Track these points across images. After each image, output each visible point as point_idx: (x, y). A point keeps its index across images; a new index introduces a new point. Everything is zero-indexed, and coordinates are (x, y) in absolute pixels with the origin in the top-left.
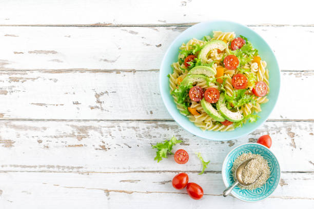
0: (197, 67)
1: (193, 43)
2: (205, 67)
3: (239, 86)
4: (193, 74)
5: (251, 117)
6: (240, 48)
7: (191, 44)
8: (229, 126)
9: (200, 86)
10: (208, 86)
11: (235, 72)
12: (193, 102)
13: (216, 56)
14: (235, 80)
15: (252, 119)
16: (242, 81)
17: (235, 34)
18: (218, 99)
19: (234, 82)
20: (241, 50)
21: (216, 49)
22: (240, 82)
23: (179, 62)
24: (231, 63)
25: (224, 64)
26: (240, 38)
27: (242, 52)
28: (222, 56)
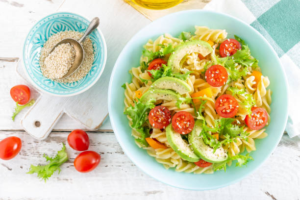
0: (164, 78)
1: (164, 42)
2: (176, 79)
3: (226, 113)
4: (158, 88)
5: (240, 157)
6: (231, 54)
7: (161, 43)
8: (206, 168)
9: (167, 107)
10: (180, 109)
11: (222, 90)
12: (154, 130)
13: (195, 64)
14: (220, 104)
15: (240, 161)
16: (231, 106)
17: (227, 34)
18: (192, 129)
19: (219, 106)
20: (233, 58)
21: (195, 53)
22: (227, 107)
23: (141, 67)
24: (216, 77)
25: (206, 77)
26: (234, 40)
27: (234, 61)
28: (204, 64)
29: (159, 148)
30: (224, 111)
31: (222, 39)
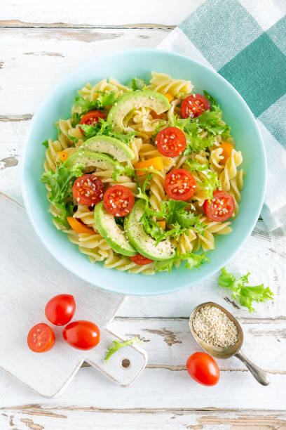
0: (100, 137)
1: (106, 88)
2: (114, 140)
3: (177, 193)
4: (90, 150)
5: (192, 256)
6: (196, 115)
7: (102, 89)
8: (145, 267)
9: (99, 178)
10: (116, 182)
11: (177, 163)
12: (80, 207)
13: (144, 124)
14: (171, 180)
15: (191, 261)
16: (185, 184)
17: (193, 87)
18: (130, 211)
19: (170, 183)
20: (197, 120)
21: (146, 108)
22: (180, 186)
23: (72, 120)
24: (170, 144)
25: (156, 142)
26: (201, 96)
27: (198, 125)
28: (157, 124)
29: (83, 232)
30: (175, 191)
31: (185, 94)
